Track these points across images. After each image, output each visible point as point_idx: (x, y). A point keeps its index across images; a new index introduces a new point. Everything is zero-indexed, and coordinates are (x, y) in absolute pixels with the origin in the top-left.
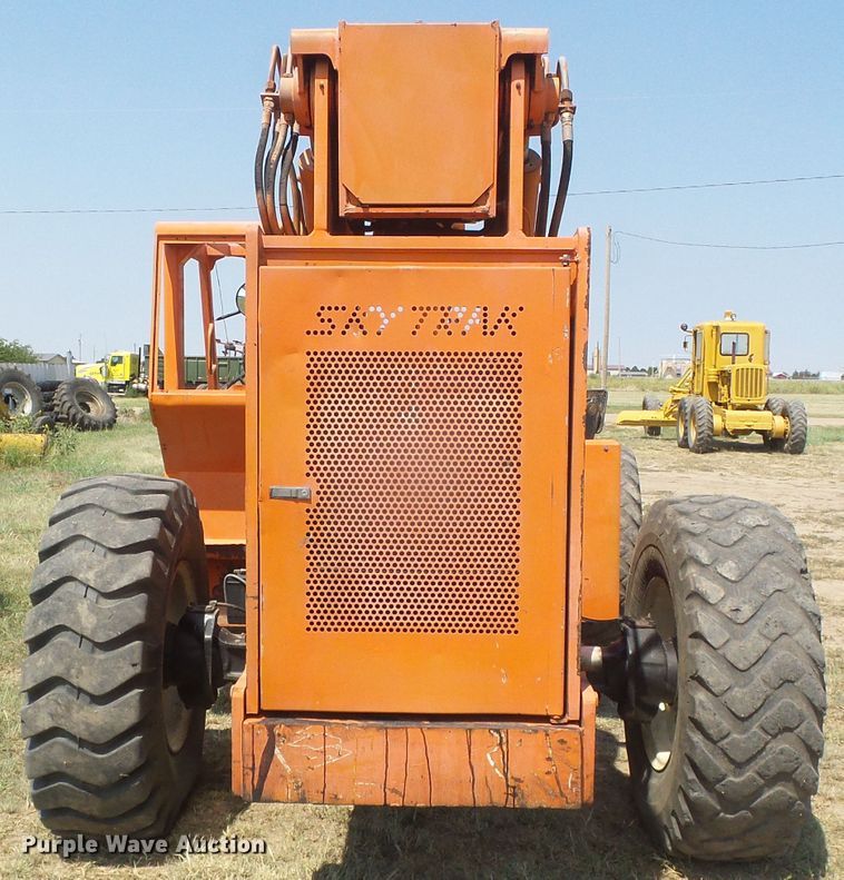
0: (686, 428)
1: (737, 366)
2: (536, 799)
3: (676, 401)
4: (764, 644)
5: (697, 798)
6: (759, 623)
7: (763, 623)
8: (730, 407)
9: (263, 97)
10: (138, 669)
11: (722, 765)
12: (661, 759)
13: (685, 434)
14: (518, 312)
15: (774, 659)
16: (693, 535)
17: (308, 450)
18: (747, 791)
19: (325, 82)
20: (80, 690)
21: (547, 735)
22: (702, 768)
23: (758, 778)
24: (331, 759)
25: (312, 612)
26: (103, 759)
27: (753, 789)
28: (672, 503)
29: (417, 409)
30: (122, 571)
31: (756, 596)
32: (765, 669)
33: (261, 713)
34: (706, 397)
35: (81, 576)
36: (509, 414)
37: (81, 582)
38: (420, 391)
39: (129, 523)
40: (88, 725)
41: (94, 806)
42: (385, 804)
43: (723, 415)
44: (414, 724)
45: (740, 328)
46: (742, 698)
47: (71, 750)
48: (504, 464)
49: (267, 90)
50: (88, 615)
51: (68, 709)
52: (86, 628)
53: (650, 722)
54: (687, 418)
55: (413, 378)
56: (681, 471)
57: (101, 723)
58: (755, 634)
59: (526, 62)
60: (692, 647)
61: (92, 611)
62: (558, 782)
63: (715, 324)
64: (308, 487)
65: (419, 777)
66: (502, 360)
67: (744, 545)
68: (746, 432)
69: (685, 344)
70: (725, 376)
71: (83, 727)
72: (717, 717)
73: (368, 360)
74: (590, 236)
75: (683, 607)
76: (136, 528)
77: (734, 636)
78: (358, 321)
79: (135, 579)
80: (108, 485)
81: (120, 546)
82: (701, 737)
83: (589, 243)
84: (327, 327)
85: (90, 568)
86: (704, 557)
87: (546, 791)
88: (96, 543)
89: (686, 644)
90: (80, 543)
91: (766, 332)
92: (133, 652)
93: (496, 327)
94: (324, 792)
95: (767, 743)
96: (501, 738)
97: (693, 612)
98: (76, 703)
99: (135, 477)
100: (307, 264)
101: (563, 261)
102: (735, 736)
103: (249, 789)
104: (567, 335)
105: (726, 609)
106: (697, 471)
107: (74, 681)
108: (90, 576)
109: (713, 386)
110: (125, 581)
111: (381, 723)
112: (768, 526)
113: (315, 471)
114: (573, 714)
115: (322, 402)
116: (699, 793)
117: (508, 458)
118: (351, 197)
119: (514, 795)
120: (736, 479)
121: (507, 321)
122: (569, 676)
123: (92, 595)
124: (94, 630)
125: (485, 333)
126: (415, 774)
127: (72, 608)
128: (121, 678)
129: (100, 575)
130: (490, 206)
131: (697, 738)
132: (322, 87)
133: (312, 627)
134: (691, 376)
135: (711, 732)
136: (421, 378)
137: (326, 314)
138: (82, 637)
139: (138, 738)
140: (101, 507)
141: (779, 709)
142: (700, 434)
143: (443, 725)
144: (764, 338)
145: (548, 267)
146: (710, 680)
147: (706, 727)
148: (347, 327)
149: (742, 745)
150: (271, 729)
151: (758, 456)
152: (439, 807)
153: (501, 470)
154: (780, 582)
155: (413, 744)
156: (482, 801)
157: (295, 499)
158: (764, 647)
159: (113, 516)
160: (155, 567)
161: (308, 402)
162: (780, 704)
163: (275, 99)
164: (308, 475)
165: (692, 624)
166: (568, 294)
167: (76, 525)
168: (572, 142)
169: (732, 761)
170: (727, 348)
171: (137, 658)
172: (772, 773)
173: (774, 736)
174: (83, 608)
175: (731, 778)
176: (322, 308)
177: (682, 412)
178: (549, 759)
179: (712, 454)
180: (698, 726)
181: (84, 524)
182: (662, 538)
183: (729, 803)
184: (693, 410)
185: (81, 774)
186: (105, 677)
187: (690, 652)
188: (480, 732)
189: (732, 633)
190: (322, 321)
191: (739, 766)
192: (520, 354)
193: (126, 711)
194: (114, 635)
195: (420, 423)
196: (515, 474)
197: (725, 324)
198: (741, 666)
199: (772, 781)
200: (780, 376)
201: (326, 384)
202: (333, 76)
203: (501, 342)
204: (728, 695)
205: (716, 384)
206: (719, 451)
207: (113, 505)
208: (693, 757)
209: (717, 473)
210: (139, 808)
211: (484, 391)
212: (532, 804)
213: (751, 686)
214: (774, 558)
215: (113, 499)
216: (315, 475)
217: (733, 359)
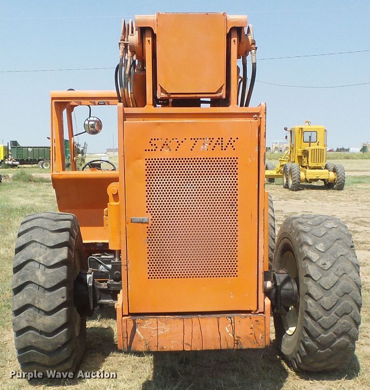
0: (287, 179)
1: (312, 147)
2: (246, 345)
3: (282, 166)
4: (336, 278)
5: (308, 344)
6: (334, 269)
7: (336, 269)
8: (308, 168)
9: (120, 43)
10: (65, 299)
11: (319, 330)
12: (291, 330)
13: (287, 182)
14: (236, 140)
15: (340, 284)
16: (305, 232)
17: (147, 202)
18: (330, 340)
19: (150, 39)
20: (40, 309)
21: (251, 318)
22: (310, 331)
23: (334, 334)
24: (160, 332)
25: (150, 271)
26: (50, 339)
27: (332, 339)
28: (295, 218)
29: (193, 182)
30: (55, 256)
31: (332, 258)
32: (337, 289)
33: (130, 314)
34: (297, 164)
35: (36, 259)
36: (232, 184)
37: (36, 262)
38: (195, 174)
39: (55, 234)
40: (44, 325)
41: (47, 360)
42: (184, 350)
43: (305, 172)
44: (195, 316)
45: (313, 129)
46: (327, 301)
47: (37, 336)
48: (231, 205)
49: (121, 40)
50: (41, 276)
51: (35, 318)
52: (41, 282)
53: (286, 315)
54: (288, 174)
55: (192, 169)
56: (285, 200)
57: (50, 323)
58: (332, 274)
59: (238, 30)
60: (306, 281)
61: (43, 275)
62: (255, 338)
63: (301, 127)
64: (147, 217)
65: (198, 338)
66: (229, 161)
67: (327, 236)
68: (316, 180)
69: (286, 137)
70: (305, 153)
71: (42, 325)
72: (317, 310)
73: (178, 162)
74: (266, 107)
75: (302, 264)
76: (59, 237)
77: (324, 275)
78: (167, 145)
79: (61, 260)
80: (42, 217)
81: (52, 245)
82: (310, 319)
83: (266, 110)
84: (154, 148)
85: (40, 255)
86: (310, 242)
87: (251, 342)
88: (42, 244)
89: (303, 279)
90: (34, 244)
91: (325, 131)
92: (62, 292)
93: (227, 147)
94: (157, 346)
95: (338, 320)
96: (232, 321)
97: (306, 265)
98: (38, 315)
99: (54, 213)
100: (144, 120)
101: (255, 118)
102: (324, 317)
103: (126, 346)
104: (257, 150)
105: (320, 264)
106: (293, 200)
107: (37, 306)
108: (41, 259)
109: (300, 158)
110: (56, 260)
111: (181, 316)
112: (337, 227)
113: (150, 210)
114: (261, 309)
115: (153, 180)
116: (309, 342)
117: (232, 203)
118: (163, 90)
119: (237, 343)
120: (312, 203)
121: (231, 144)
122: (259, 293)
123: (42, 267)
124: (45, 282)
125: (222, 149)
126: (195, 337)
127: (34, 273)
128: (57, 304)
129: (45, 258)
130: (223, 94)
131: (308, 319)
132: (149, 41)
133: (150, 277)
134: (289, 153)
135: (314, 316)
136: (195, 169)
137: (153, 142)
138: (39, 286)
139: (66, 330)
140: (42, 228)
141: (343, 305)
142: (294, 181)
143: (207, 316)
144: (325, 133)
145: (248, 120)
146: (314, 294)
147: (312, 314)
148: (163, 147)
149: (327, 321)
150: (134, 321)
151: (322, 191)
152: (206, 350)
153: (229, 208)
154: (343, 251)
155: (194, 325)
156: (224, 347)
157: (142, 223)
158: (336, 279)
159: (48, 232)
160: (69, 254)
161: (146, 180)
162: (343, 303)
163: (126, 45)
164: (147, 212)
165: (305, 270)
166: (257, 132)
167: (31, 236)
168: (256, 63)
169: (323, 328)
170: (307, 139)
171: (64, 294)
172: (340, 332)
173: (341, 317)
174: (39, 273)
175: (323, 335)
176: (152, 139)
177: (285, 171)
178: (251, 328)
179: (300, 191)
180: (309, 314)
181: (35, 235)
182: (291, 234)
183: (322, 346)
184: (290, 170)
185: (41, 346)
186: (51, 303)
187: (305, 283)
188: (223, 319)
189: (322, 274)
190: (152, 145)
191: (326, 330)
192: (237, 158)
193: (60, 317)
194: (53, 285)
195: (195, 188)
196: (235, 210)
197: (306, 127)
198: (327, 288)
199: (339, 336)
200: (330, 151)
201: (154, 172)
202: (154, 37)
203: (229, 153)
204: (321, 300)
205: (301, 157)
206: (303, 189)
207: (47, 227)
208: (307, 327)
209: (303, 201)
210: (66, 360)
211: (222, 174)
212: (245, 347)
213: (331, 296)
214: (340, 241)
215: (46, 224)
216: (150, 212)
217: (310, 144)
